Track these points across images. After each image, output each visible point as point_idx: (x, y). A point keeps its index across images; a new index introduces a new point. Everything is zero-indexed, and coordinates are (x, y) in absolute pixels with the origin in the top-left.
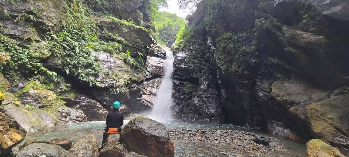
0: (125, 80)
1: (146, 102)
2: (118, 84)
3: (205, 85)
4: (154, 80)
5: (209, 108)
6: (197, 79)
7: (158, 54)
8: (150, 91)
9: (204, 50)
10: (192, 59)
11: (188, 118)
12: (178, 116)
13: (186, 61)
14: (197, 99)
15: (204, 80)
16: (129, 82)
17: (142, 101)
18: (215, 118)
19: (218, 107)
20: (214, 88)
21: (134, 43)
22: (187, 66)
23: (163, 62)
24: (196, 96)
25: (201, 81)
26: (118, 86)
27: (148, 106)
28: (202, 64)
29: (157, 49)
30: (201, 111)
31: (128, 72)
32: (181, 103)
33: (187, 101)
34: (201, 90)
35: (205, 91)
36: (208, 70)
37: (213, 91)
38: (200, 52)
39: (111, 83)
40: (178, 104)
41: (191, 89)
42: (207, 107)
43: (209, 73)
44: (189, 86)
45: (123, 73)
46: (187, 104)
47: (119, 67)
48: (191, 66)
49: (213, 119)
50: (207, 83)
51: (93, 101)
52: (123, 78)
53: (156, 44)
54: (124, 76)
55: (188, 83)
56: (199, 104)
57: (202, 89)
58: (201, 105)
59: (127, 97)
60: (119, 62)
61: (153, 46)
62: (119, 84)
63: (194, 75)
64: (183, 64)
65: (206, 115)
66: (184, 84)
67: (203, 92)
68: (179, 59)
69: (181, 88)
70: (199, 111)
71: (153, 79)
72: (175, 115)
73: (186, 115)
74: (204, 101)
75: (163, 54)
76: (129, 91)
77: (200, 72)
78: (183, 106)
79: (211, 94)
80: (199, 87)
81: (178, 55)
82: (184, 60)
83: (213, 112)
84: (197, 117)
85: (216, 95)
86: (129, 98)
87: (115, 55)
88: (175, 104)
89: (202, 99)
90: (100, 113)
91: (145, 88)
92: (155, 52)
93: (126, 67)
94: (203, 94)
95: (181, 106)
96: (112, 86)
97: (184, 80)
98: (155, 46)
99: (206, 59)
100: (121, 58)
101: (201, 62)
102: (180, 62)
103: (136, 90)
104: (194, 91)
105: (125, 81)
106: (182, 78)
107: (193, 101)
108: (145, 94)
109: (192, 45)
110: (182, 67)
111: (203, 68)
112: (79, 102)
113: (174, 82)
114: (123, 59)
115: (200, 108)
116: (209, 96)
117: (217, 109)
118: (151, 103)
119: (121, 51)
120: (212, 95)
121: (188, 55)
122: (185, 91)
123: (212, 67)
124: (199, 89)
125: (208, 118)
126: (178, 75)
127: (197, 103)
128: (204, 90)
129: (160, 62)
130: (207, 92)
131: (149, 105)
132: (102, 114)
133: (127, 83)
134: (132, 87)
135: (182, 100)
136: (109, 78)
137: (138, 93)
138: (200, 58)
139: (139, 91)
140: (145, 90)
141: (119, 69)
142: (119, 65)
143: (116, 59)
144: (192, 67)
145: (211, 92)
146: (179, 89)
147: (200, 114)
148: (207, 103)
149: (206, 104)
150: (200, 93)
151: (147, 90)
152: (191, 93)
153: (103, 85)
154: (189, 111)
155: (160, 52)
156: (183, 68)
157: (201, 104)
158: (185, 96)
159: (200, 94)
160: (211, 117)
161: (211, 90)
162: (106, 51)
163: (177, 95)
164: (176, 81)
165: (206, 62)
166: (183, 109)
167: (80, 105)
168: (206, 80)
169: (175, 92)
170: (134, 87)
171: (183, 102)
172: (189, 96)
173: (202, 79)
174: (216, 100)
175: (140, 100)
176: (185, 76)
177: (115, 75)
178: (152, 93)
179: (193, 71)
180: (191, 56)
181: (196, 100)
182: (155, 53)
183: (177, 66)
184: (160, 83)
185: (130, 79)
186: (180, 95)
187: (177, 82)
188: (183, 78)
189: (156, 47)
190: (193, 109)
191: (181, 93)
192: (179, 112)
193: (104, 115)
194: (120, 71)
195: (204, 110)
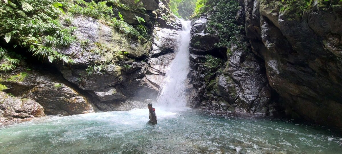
0: (114, 54)
1: (150, 84)
2: (103, 59)
3: (237, 57)
4: (165, 56)
5: (245, 92)
6: (224, 50)
7: (172, 25)
8: (158, 70)
9: (234, 7)
10: (216, 24)
11: (211, 106)
12: (196, 103)
13: (206, 27)
14: (225, 79)
15: (234, 50)
16: (122, 57)
17: (143, 83)
18: (256, 107)
19: (261, 89)
20: (251, 60)
21: (134, 6)
22: (208, 34)
23: (177, 33)
24: (223, 74)
25: (230, 52)
26: (102, 62)
27: (153, 89)
28: (231, 28)
29: (171, 19)
30: (231, 96)
31: (121, 43)
32: (200, 84)
33: (209, 81)
34: (230, 66)
35: (237, 66)
36: (241, 35)
37: (250, 66)
38: (228, 12)
39: (91, 57)
40: (196, 87)
41: (215, 64)
42: (242, 90)
43: (242, 40)
44: (211, 60)
45: (112, 45)
46: (209, 86)
47: (105, 35)
48: (213, 33)
49: (252, 110)
50: (240, 54)
51: (57, 85)
52: (112, 51)
53: (170, 14)
54: (113, 48)
55: (211, 57)
56: (228, 85)
57: (232, 63)
58: (231, 87)
59: (117, 77)
60: (107, 29)
61: (165, 15)
62: (105, 59)
63: (218, 45)
64: (203, 32)
65: (240, 103)
66: (205, 58)
67: (234, 67)
68: (197, 26)
69: (200, 63)
70: (228, 96)
71: (163, 54)
72: (192, 102)
73: (208, 102)
74: (235, 81)
75: (178, 25)
76: (121, 69)
77: (229, 40)
78: (204, 89)
79: (248, 70)
80: (226, 60)
81: (196, 22)
82: (205, 26)
83: (252, 98)
84: (224, 106)
85: (257, 72)
86: (122, 79)
87: (102, 20)
88: (192, 86)
89: (232, 78)
90: (71, 102)
91: (152, 66)
92: (167, 22)
93: (118, 37)
94: (235, 71)
95: (200, 89)
96: (92, 63)
97: (205, 53)
98: (167, 16)
99: (238, 19)
100: (111, 24)
101: (230, 25)
102: (199, 30)
103: (132, 68)
104: (219, 67)
105: (114, 56)
106: (201, 50)
107: (218, 81)
108: (150, 74)
109: (215, 5)
110: (201, 36)
111: (233, 34)
112: (32, 87)
113: (191, 56)
114: (114, 25)
115: (229, 92)
116: (243, 73)
117: (260, 94)
118: (158, 86)
119: (113, 16)
120: (249, 72)
121: (210, 19)
122: (206, 67)
123: (249, 26)
124: (228, 63)
125: (244, 108)
126: (196, 47)
127: (225, 84)
128: (235, 65)
129: (173, 34)
130: (240, 67)
131: (155, 88)
132: (75, 103)
133: (119, 57)
134: (126, 64)
135: (201, 79)
136: (88, 51)
137: (136, 73)
138: (228, 19)
139: (139, 69)
140: (151, 69)
141: (106, 38)
142: (106, 34)
143: (102, 25)
144: (216, 34)
145: (247, 67)
146: (197, 66)
147: (230, 102)
148: (241, 83)
149: (240, 86)
150: (230, 69)
151: (153, 68)
152: (214, 70)
153: (76, 61)
154: (213, 96)
155: (174, 22)
156: (203, 36)
157: (232, 85)
158: (206, 75)
159: (229, 71)
160: (249, 106)
161: (248, 63)
162: (87, 15)
163: (195, 75)
164: (192, 55)
165: (238, 25)
166: (203, 94)
167: (33, 91)
168: (238, 49)
169: (191, 69)
170: (131, 64)
171: (204, 83)
172: (212, 74)
173: (232, 49)
174: (257, 78)
175: (139, 82)
176: (205, 48)
177: (99, 47)
178: (161, 73)
179: (217, 40)
180: (214, 19)
181: (222, 80)
182: (168, 24)
183: (194, 35)
184: (172, 59)
185: (123, 52)
186: (198, 74)
187: (195, 57)
188: (204, 51)
189: (169, 17)
190: (218, 93)
191: (200, 71)
192: (197, 98)
193: (77, 106)
194: (108, 41)
195: (236, 94)
